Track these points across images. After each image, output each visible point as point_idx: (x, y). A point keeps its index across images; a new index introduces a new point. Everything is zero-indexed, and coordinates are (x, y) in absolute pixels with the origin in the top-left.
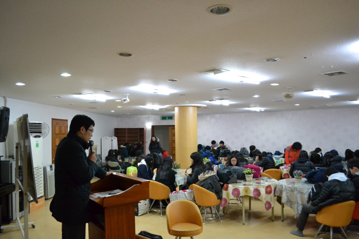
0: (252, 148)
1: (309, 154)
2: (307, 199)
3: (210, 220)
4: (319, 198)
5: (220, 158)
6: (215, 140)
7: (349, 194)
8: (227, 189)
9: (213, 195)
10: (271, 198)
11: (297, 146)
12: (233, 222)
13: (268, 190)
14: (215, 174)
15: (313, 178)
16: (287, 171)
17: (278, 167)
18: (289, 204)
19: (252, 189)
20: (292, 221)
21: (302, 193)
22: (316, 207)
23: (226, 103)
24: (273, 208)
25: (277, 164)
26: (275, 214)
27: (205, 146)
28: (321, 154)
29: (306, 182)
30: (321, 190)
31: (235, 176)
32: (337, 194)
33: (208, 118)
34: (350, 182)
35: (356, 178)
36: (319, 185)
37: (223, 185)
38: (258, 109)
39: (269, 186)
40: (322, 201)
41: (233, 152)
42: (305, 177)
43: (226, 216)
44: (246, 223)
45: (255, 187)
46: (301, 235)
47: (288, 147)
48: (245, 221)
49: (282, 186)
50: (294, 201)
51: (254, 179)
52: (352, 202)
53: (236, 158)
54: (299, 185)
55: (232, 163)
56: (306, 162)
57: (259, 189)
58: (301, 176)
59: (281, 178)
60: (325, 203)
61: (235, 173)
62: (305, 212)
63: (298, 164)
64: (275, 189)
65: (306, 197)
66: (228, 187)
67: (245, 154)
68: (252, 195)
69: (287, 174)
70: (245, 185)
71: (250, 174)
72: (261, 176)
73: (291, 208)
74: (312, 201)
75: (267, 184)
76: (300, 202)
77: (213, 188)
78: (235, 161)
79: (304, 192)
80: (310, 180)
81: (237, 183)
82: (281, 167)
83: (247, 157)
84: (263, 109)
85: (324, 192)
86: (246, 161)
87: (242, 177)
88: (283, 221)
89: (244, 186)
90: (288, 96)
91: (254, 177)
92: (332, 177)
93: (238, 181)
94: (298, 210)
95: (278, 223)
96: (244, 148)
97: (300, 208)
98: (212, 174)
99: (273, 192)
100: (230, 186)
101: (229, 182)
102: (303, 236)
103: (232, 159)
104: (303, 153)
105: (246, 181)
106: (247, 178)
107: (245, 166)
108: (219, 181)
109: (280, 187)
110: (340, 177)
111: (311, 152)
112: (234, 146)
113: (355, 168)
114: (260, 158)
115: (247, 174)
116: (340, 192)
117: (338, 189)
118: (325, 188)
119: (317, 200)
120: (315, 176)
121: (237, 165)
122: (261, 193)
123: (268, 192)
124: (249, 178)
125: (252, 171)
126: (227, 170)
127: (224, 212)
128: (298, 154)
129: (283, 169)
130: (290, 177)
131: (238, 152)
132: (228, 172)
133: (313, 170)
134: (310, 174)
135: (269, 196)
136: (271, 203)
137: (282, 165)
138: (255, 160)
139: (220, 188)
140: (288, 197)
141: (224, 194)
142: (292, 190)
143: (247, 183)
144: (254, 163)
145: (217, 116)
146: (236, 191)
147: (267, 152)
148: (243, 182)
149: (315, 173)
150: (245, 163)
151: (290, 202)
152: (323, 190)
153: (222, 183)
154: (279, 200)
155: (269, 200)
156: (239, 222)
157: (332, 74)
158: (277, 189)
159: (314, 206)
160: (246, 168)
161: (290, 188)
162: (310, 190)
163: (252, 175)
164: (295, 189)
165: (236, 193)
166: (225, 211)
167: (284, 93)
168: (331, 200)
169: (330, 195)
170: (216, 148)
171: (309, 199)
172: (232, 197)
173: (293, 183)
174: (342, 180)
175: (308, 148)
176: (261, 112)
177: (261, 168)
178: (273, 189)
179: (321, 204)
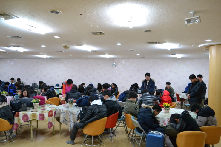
0: (41, 83)
1: (78, 87)
2: (77, 118)
3: (4, 142)
4: (85, 118)
5: (17, 91)
6: (14, 77)
7: (104, 113)
8: (18, 116)
9: (6, 122)
10: (53, 119)
11: (70, 82)
12: (23, 140)
13: (50, 114)
14: (8, 104)
15: (81, 103)
16: (64, 98)
17: (58, 96)
18: (65, 122)
19: (38, 114)
20: (67, 133)
21: (74, 114)
22: (83, 124)
23: (21, 50)
24: (54, 126)
25: (57, 94)
26: (55, 129)
27: (5, 82)
28: (85, 86)
29: (76, 106)
30: (86, 112)
31: (25, 105)
32: (97, 114)
33: (9, 61)
34: (104, 105)
35: (107, 102)
36: (85, 108)
37: (15, 113)
38: (45, 57)
39: (51, 111)
40: (87, 119)
41: (26, 86)
42: (76, 102)
43: (18, 136)
44: (34, 140)
45: (41, 113)
46: (73, 143)
47: (65, 82)
48: (33, 138)
49: (60, 110)
50: (68, 120)
51: (40, 106)
52: (106, 118)
53: (27, 91)
54: (71, 109)
55: (24, 94)
56: (76, 92)
57: (43, 114)
58: (73, 102)
59: (60, 104)
60: (89, 121)
61: (25, 103)
62: (76, 128)
63: (71, 94)
64: (55, 112)
65: (76, 116)
66: (19, 114)
67: (35, 87)
68: (38, 118)
69: (64, 100)
70: (32, 111)
71: (37, 103)
72: (45, 103)
73: (67, 125)
74: (81, 119)
75: (49, 109)
76: (72, 121)
77: (6, 116)
78: (26, 93)
79: (75, 113)
80: (79, 104)
81: (26, 110)
82: (60, 96)
83: (36, 89)
84: (49, 57)
85: (88, 113)
86: (36, 92)
87: (31, 105)
88: (60, 134)
89: (32, 113)
90: (66, 47)
91: (40, 105)
92: (93, 103)
93: (27, 109)
94: (71, 126)
95: (57, 136)
96: (35, 83)
97: (72, 125)
98: (5, 105)
99: (54, 115)
100: (21, 113)
101: (20, 110)
102: (74, 144)
103: (24, 92)
104: (74, 86)
105: (34, 108)
106: (34, 106)
107: (34, 96)
108: (12, 110)
109: (59, 111)
110: (99, 102)
111: (79, 86)
112: (28, 81)
113: (106, 96)
114: (46, 90)
115: (34, 103)
116: (98, 112)
117: (97, 110)
118: (89, 110)
119: (84, 119)
120: (82, 102)
121: (27, 96)
122: (45, 116)
123: (50, 115)
124: (36, 106)
125: (38, 100)
126: (19, 101)
127: (16, 133)
128: (71, 87)
129: (61, 97)
130: (66, 102)
131: (29, 86)
132: (19, 102)
133: (81, 98)
134: (79, 101)
135: (51, 118)
136: (53, 123)
137: (60, 94)
138: (42, 91)
139: (12, 115)
140: (64, 118)
141: (16, 120)
142: (67, 113)
143: (34, 110)
144: (41, 94)
145: (16, 60)
146: (26, 117)
147: (51, 86)
148: (31, 109)
149: (82, 100)
150: (34, 94)
151: (65, 121)
152: (88, 112)
153: (14, 111)
154: (58, 119)
155: (51, 121)
156: (28, 140)
157: (96, 34)
158: (57, 112)
159: (82, 123)
160: (34, 98)
161: (66, 111)
162: (79, 112)
163: (39, 103)
164: (69, 111)
165: (25, 118)
166: (18, 132)
167: (63, 44)
168: (93, 118)
169: (92, 115)
170: (14, 83)
171: (78, 118)
172: (22, 122)
173: (68, 107)
174: (99, 104)
175: (77, 83)
176: (47, 59)
177: (45, 97)
178: (54, 113)
179: (86, 122)
